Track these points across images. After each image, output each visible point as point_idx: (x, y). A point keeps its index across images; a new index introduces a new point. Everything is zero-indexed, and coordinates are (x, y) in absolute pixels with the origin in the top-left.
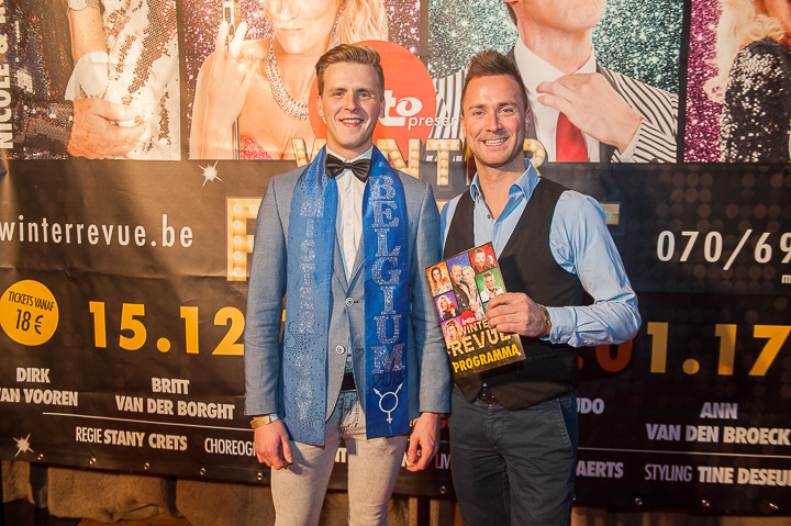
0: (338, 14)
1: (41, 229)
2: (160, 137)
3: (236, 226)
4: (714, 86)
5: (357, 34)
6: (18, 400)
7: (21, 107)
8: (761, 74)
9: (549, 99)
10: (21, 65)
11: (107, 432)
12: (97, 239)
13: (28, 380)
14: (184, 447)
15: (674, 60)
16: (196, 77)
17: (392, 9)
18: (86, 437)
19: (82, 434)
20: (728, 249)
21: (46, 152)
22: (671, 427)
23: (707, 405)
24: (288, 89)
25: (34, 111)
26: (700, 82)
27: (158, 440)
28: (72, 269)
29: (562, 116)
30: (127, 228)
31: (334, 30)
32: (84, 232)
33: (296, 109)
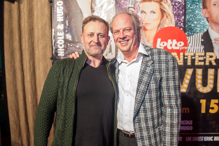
0: (161, 20)
5: (167, 25)
7: (67, 44)
9: (217, 42)
10: (68, 32)
17: (176, 18)
25: (71, 45)
31: (160, 24)
33: (149, 44)
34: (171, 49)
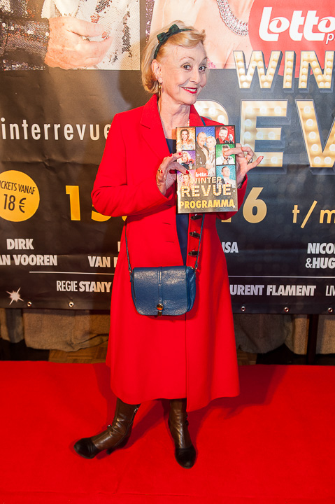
1: (21, 129)
2: (123, 50)
6: (9, 263)
11: (81, 283)
12: (72, 136)
13: (16, 248)
18: (65, 288)
19: (60, 286)
21: (24, 64)
24: (233, 10)
25: (12, 28)
28: (50, 160)
30: (97, 126)
32: (61, 131)
33: (238, 26)
34: (300, 40)
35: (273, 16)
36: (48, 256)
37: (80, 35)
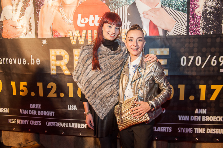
2: (29, 31)
3: (53, 58)
4: (198, 11)
8: (213, 6)
9: (147, 16)
11: (18, 120)
12: (12, 63)
14: (40, 124)
15: (186, 3)
16: (39, 12)
18: (11, 122)
19: (10, 121)
20: (203, 62)
22: (186, 116)
23: (197, 110)
24: (67, 15)
26: (194, 10)
27: (33, 122)
28: (6, 72)
29: (151, 21)
30: (20, 59)
32: (8, 61)
33: (69, 21)
34: (93, 26)
35: (82, 17)
36: (5, 109)
37: (13, 26)
